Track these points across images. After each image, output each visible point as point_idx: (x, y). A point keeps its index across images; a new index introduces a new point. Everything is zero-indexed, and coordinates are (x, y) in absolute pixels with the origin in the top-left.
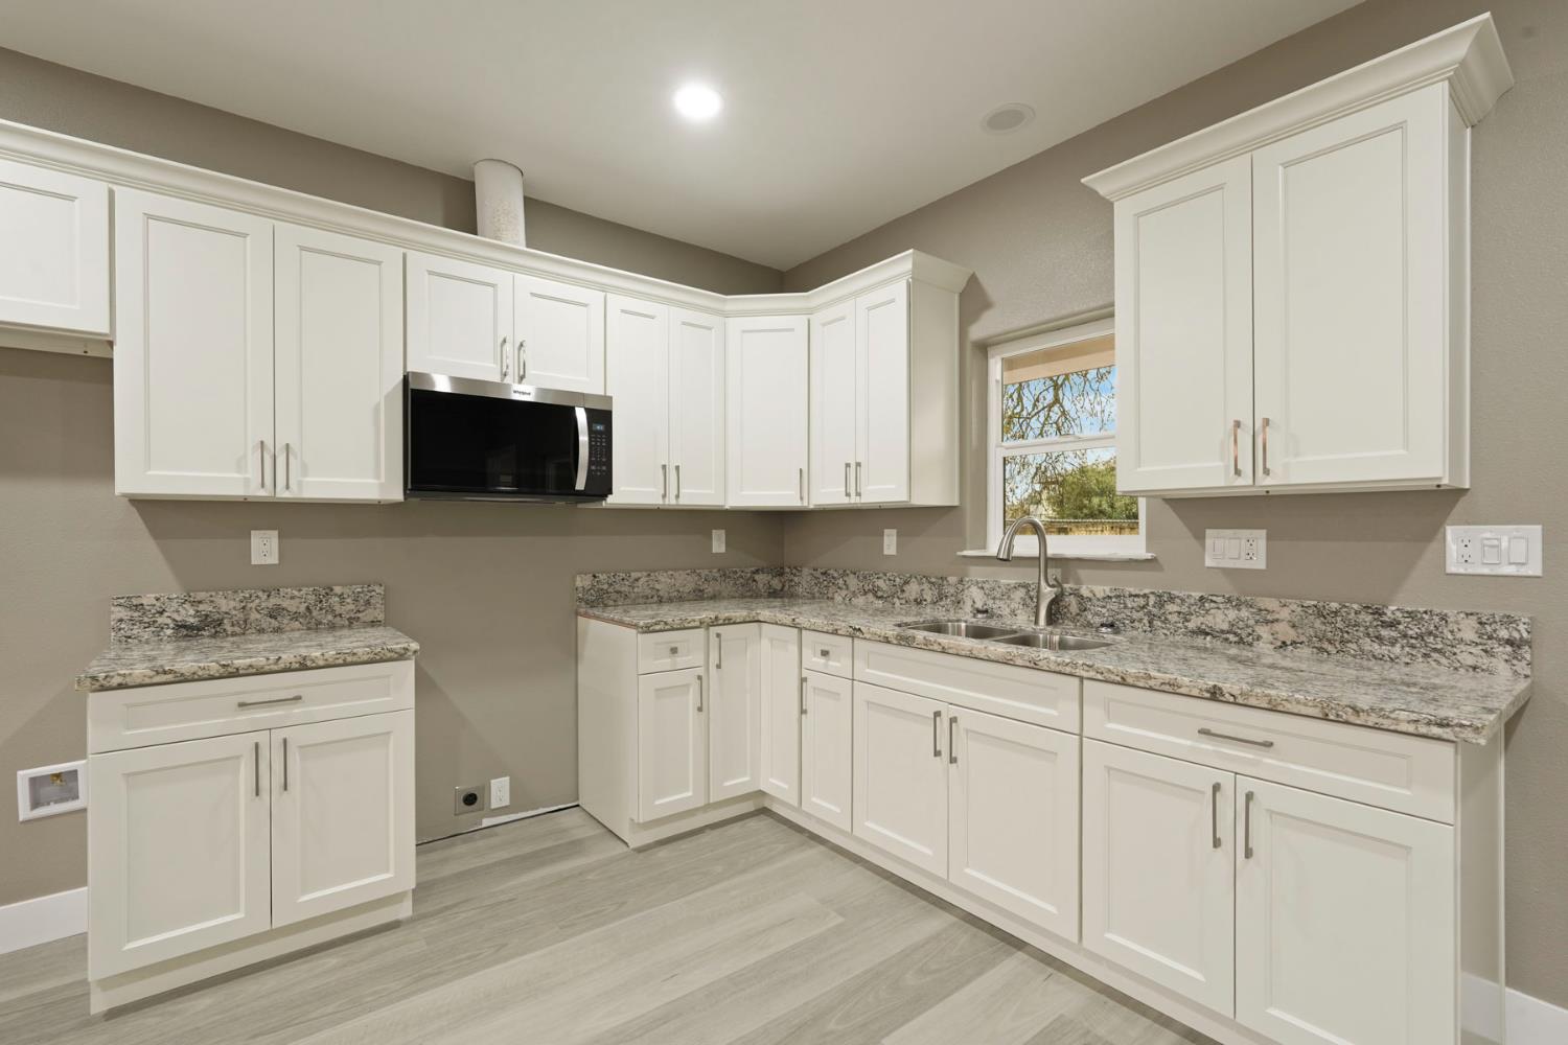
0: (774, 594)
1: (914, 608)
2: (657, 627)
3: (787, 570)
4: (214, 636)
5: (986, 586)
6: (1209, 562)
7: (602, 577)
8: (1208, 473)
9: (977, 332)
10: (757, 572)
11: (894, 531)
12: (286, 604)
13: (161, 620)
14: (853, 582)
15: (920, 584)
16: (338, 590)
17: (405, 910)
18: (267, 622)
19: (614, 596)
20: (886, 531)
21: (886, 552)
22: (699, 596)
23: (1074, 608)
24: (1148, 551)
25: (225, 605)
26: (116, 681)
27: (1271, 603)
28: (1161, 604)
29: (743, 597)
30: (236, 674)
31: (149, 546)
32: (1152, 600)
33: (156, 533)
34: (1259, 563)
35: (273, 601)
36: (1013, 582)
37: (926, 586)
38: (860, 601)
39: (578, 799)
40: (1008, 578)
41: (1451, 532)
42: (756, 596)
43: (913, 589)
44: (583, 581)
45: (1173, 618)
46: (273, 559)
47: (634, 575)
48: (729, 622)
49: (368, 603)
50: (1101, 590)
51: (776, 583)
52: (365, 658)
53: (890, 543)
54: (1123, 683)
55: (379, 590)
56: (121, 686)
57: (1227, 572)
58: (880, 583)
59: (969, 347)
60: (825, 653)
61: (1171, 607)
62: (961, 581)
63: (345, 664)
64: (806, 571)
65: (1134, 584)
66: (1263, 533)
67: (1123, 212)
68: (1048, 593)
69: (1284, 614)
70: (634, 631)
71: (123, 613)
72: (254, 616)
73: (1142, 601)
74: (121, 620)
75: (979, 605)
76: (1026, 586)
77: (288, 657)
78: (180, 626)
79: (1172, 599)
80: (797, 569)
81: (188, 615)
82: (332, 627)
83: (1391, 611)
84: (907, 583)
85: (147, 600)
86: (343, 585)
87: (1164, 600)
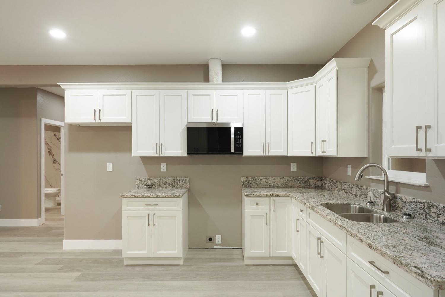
0: (317, 188)
1: (355, 198)
2: (250, 196)
3: (323, 178)
4: (154, 188)
5: (374, 192)
7: (250, 178)
9: (373, 84)
10: (310, 178)
12: (167, 181)
13: (145, 183)
14: (339, 185)
15: (356, 188)
16: (178, 178)
17: (181, 262)
18: (164, 186)
19: (254, 184)
20: (348, 166)
21: (348, 174)
22: (285, 186)
23: (400, 206)
24: (427, 183)
25: (156, 181)
26: (125, 196)
28: (429, 208)
29: (304, 188)
30: (145, 197)
31: (142, 167)
32: (426, 205)
33: (145, 164)
35: (165, 180)
37: (357, 189)
38: (341, 193)
39: (242, 247)
42: (310, 187)
43: (354, 190)
44: (244, 179)
45: (434, 215)
46: (165, 170)
47: (261, 178)
48: (277, 196)
49: (185, 182)
50: (409, 198)
51: (319, 183)
52: (170, 196)
53: (349, 171)
55: (188, 179)
56: (126, 198)
58: (346, 186)
60: (302, 211)
61: (433, 210)
62: (367, 189)
63: (166, 198)
64: (328, 179)
65: (423, 198)
71: (138, 181)
72: (161, 184)
73: (422, 205)
74: (138, 183)
77: (154, 194)
78: (148, 185)
79: (433, 206)
80: (326, 179)
81: (149, 183)
82: (177, 188)
84: (352, 187)
85: (142, 179)
86: (179, 177)
87: (430, 206)
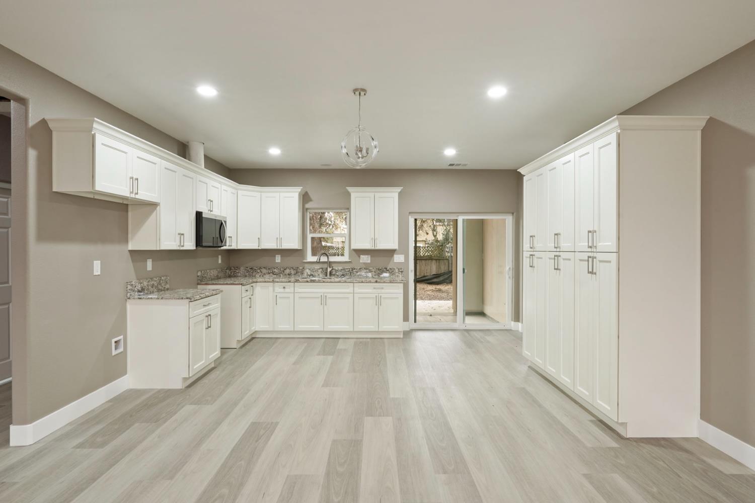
1: (288, 276)
2: (246, 284)
3: (232, 268)
5: (311, 269)
6: (361, 261)
7: (203, 272)
8: (368, 246)
9: (307, 206)
11: (280, 256)
12: (154, 283)
13: (136, 289)
14: (264, 271)
15: (290, 269)
16: (162, 278)
20: (277, 256)
21: (277, 261)
22: (218, 277)
23: (334, 272)
24: (349, 259)
25: (145, 283)
27: (371, 268)
28: (352, 270)
33: (133, 261)
34: (369, 261)
36: (319, 268)
37: (292, 270)
38: (267, 276)
40: (317, 267)
41: (395, 256)
42: (226, 277)
43: (287, 271)
44: (199, 273)
45: (355, 273)
46: (151, 269)
47: (208, 271)
49: (167, 282)
50: (340, 268)
53: (278, 259)
54: (362, 282)
55: (168, 278)
57: (364, 263)
58: (275, 270)
59: (305, 210)
60: (284, 288)
62: (303, 268)
64: (242, 268)
65: (348, 266)
66: (370, 256)
67: (353, 196)
68: (329, 270)
69: (373, 270)
70: (241, 286)
72: (150, 287)
73: (349, 270)
75: (309, 274)
76: (322, 268)
79: (355, 269)
80: (238, 268)
82: (161, 290)
83: (388, 269)
84: (285, 269)
85: (133, 283)
86: (163, 276)
87: (353, 269)
